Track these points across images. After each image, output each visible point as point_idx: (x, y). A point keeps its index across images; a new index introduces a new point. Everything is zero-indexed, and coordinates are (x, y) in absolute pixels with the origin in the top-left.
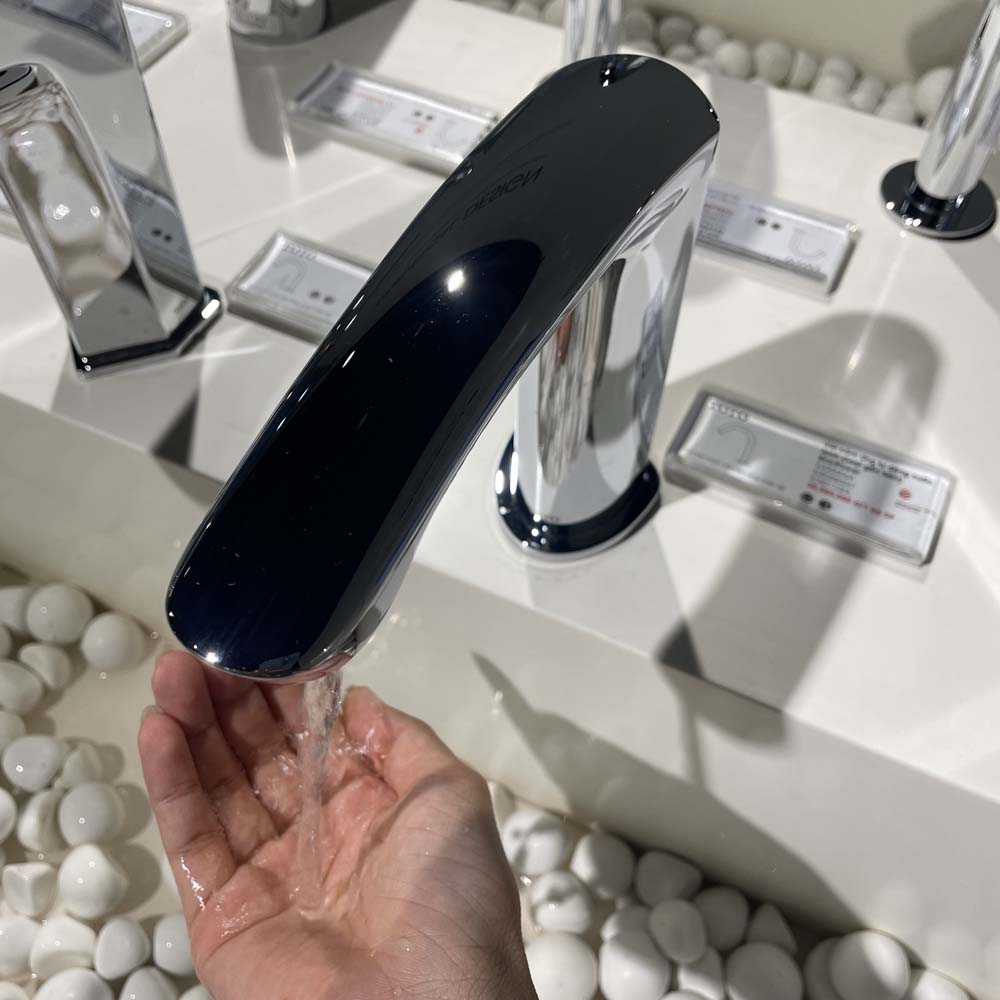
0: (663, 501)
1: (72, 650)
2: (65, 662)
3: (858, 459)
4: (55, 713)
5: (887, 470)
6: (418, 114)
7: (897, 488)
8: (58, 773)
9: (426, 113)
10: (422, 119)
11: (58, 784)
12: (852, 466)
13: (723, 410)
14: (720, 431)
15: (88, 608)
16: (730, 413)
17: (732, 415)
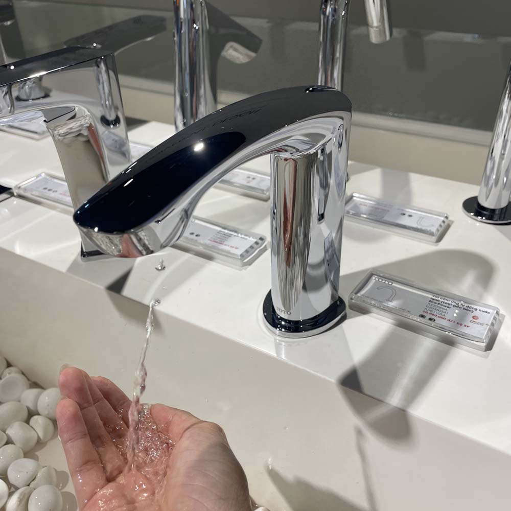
0: (348, 316)
3: (450, 302)
4: (39, 453)
5: (466, 308)
6: (249, 177)
7: (471, 315)
9: (252, 177)
10: (251, 179)
12: (447, 305)
13: (380, 280)
14: (378, 288)
16: (384, 281)
17: (385, 283)
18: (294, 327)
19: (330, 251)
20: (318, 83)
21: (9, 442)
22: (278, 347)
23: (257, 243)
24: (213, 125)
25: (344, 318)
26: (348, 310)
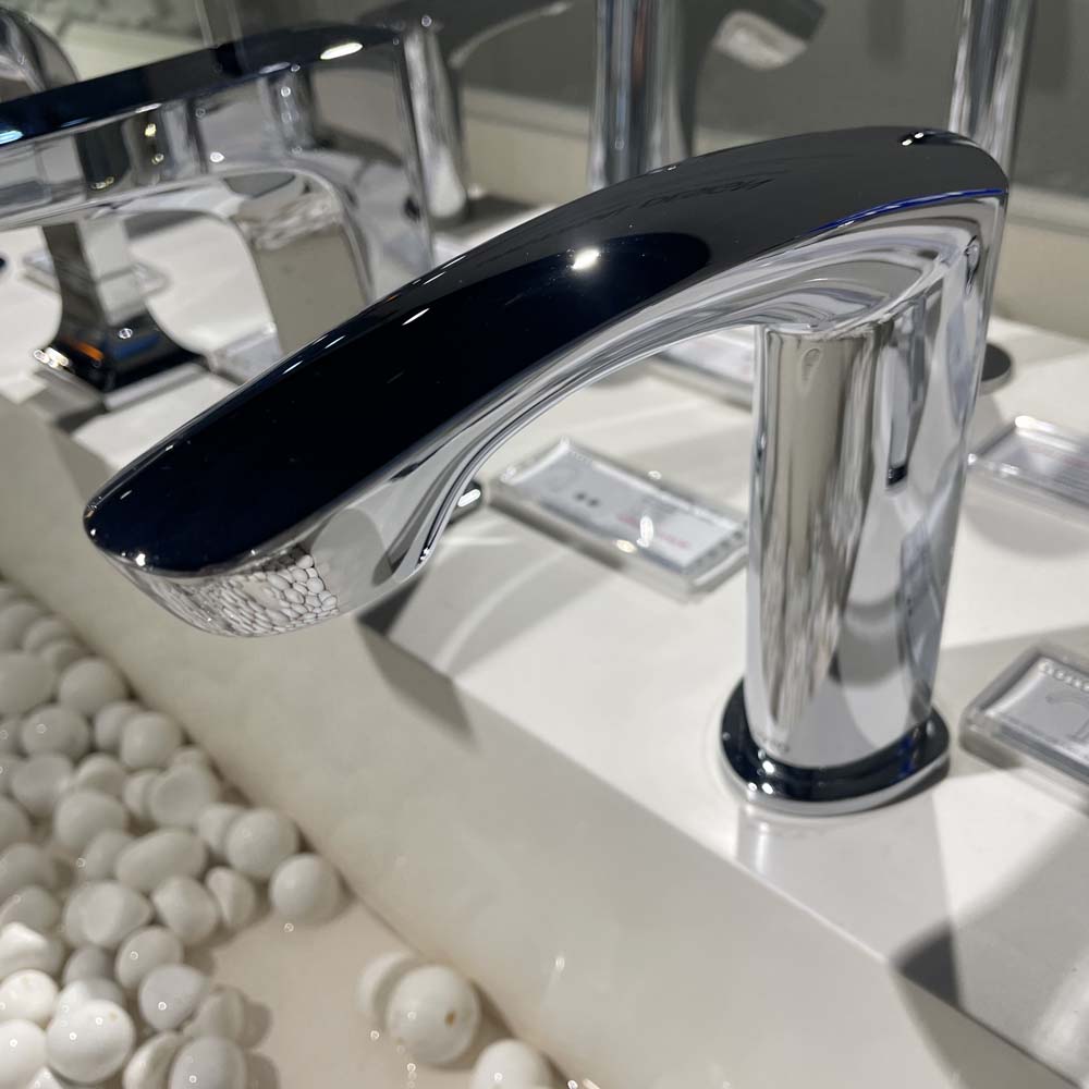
0: (952, 769)
1: (262, 887)
2: (249, 898)
4: (220, 955)
8: (190, 1016)
11: (189, 1029)
13: (1060, 675)
14: (1050, 699)
15: (292, 844)
16: (1069, 679)
17: (1071, 684)
19: (919, 572)
20: (947, 124)
21: (155, 921)
24: (644, 206)
25: (940, 774)
26: (955, 750)
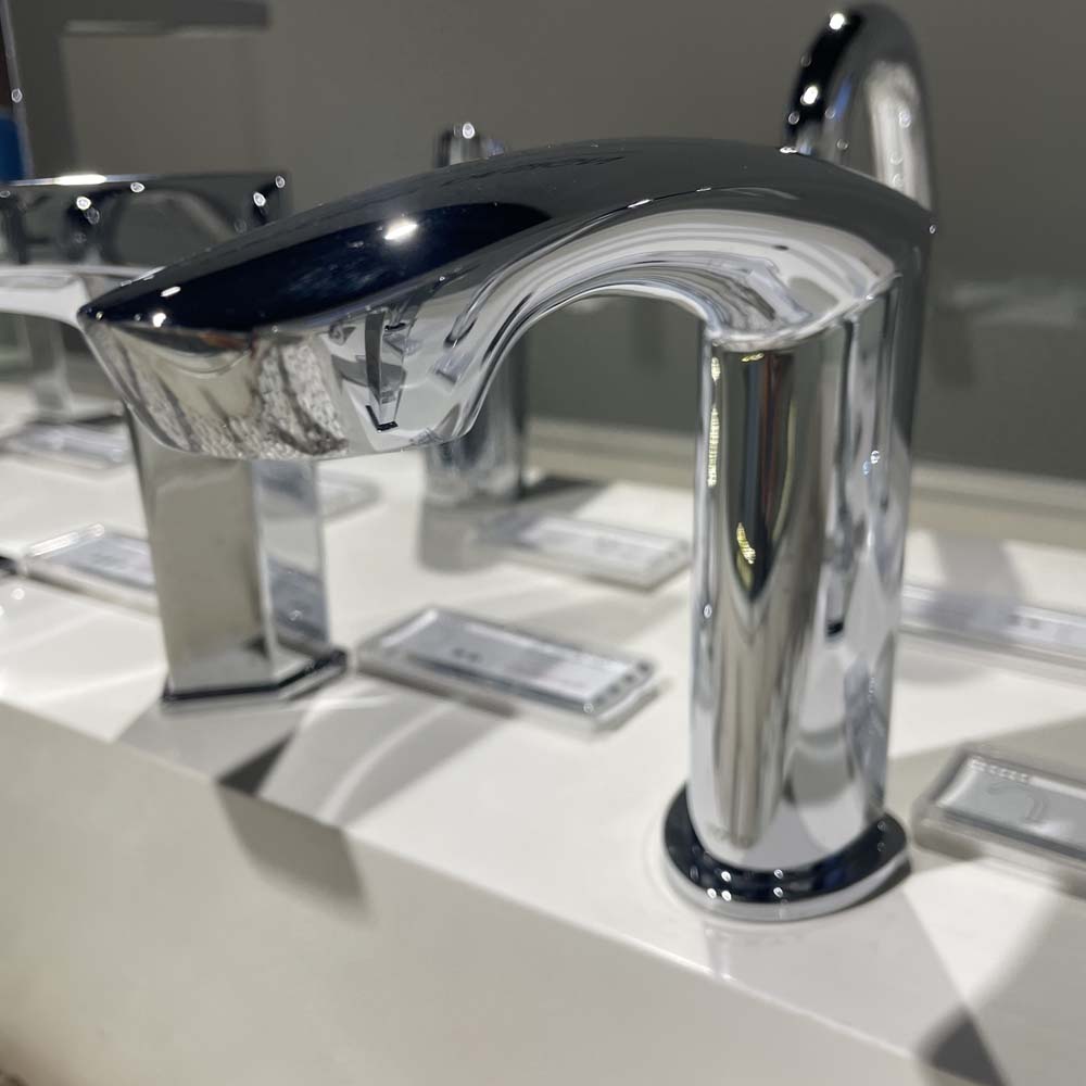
13: (992, 771)
14: (991, 791)
17: (1006, 778)
18: (755, 888)
22: (713, 946)
23: (629, 679)
26: (912, 849)
